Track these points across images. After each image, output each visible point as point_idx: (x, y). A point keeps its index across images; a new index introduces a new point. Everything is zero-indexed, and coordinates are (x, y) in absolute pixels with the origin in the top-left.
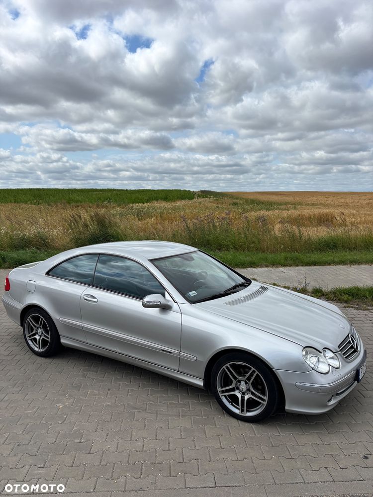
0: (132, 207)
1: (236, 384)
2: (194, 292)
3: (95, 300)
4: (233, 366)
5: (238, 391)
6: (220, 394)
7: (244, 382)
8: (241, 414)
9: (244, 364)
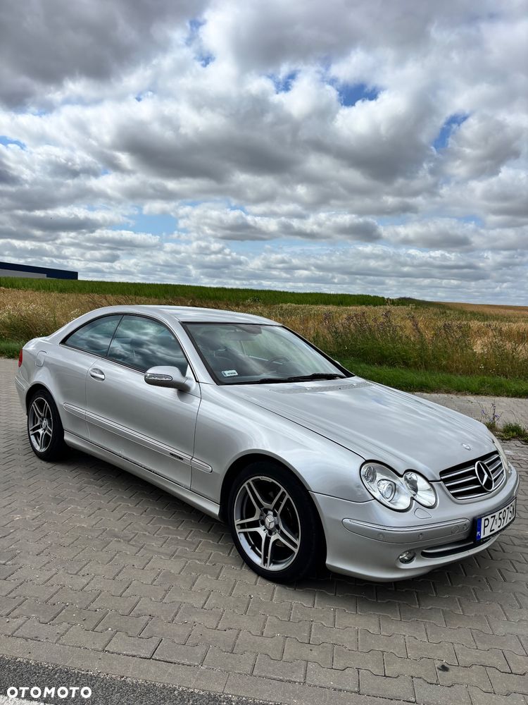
0: (282, 307)
1: (261, 515)
2: (234, 371)
3: (102, 377)
4: (257, 483)
5: (263, 527)
6: (238, 531)
7: (272, 513)
8: (262, 566)
9: (271, 480)
